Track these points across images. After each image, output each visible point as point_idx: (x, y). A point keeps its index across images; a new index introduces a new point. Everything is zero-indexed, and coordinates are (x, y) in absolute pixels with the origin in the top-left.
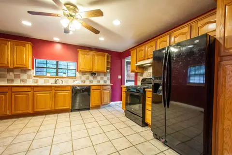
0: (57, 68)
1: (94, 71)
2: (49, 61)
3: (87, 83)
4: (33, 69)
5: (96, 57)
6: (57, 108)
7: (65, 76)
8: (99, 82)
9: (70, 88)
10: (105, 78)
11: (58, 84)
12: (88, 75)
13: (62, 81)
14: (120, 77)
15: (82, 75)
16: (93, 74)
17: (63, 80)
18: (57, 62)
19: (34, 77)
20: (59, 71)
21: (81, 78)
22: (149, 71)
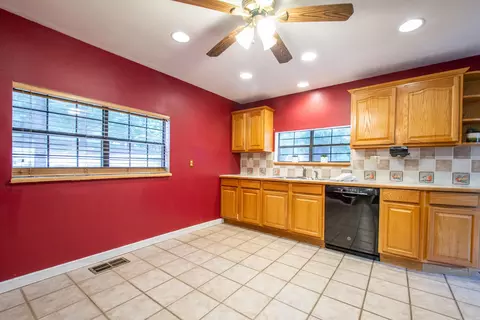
0: (311, 146)
3: (382, 180)
4: (273, 150)
7: (324, 160)
8: (431, 179)
9: (321, 190)
11: (308, 179)
13: (317, 173)
15: (367, 156)
16: (398, 152)
17: (319, 170)
18: (312, 133)
19: (276, 164)
21: (362, 166)
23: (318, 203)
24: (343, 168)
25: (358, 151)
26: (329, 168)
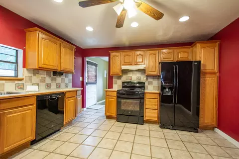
1: (59, 69)
5: (63, 49)
8: (59, 87)
10: (67, 80)
12: (43, 75)
14: (81, 79)
15: (34, 74)
21: (31, 80)
22: (129, 75)
24: (16, 82)
25: (29, 70)
26: (3, 82)
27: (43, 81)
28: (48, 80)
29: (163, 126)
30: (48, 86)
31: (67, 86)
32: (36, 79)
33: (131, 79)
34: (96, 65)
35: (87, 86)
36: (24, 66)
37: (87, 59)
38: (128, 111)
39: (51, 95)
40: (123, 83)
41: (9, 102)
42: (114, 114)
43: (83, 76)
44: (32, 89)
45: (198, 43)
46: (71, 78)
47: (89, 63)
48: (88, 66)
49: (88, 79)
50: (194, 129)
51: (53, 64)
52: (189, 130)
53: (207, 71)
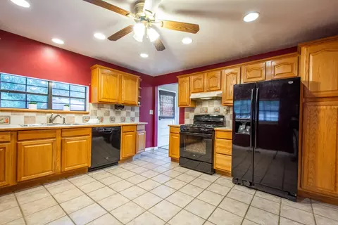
0: (50, 95)
1: (121, 102)
2: (31, 81)
6: (66, 169)
7: (66, 109)
8: (124, 120)
9: (89, 132)
10: (133, 114)
12: (107, 109)
13: (64, 119)
14: (151, 112)
15: (99, 108)
20: (55, 100)
21: (96, 114)
22: (204, 106)
23: (86, 141)
24: (84, 115)
25: (94, 104)
26: (74, 115)
27: (107, 114)
28: (112, 113)
29: (237, 181)
30: (112, 119)
31: (133, 119)
32: (101, 113)
33: (206, 112)
34: (173, 95)
35: (158, 121)
36: (90, 101)
37: (160, 88)
38: (192, 154)
39: (105, 127)
40: (196, 117)
41: (69, 131)
42: (178, 157)
43: (154, 108)
44: (94, 122)
45: (304, 46)
46: (138, 111)
47: (162, 93)
48: (161, 96)
49: (161, 111)
50: (289, 194)
51: (113, 96)
52: (281, 195)
53: (322, 94)
